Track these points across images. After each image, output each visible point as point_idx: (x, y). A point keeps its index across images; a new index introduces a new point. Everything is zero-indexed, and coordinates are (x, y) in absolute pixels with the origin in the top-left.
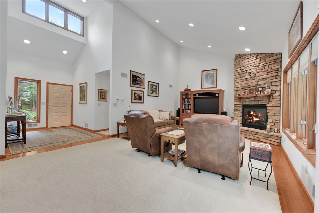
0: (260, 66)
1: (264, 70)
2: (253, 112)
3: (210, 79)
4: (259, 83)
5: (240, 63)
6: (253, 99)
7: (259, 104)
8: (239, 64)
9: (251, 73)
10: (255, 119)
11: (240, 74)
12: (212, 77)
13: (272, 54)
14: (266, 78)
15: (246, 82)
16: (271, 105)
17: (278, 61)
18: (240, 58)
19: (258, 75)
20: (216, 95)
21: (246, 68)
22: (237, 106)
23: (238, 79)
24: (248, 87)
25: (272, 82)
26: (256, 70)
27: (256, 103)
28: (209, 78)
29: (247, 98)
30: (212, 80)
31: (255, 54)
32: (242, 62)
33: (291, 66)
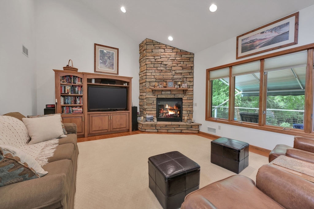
0: (176, 60)
1: (180, 65)
2: (168, 106)
3: (108, 60)
4: (175, 77)
5: (153, 50)
6: (169, 93)
7: (176, 97)
8: (152, 52)
9: (166, 65)
10: (171, 113)
11: (154, 64)
12: (111, 58)
13: (186, 53)
14: (181, 73)
15: (161, 74)
16: (186, 98)
17: (191, 60)
18: (154, 45)
19: (173, 68)
20: (124, 84)
21: (161, 58)
22: (150, 99)
23: (150, 69)
24: (164, 79)
25: (186, 78)
26: (172, 64)
27: (172, 96)
28: (106, 58)
29: (162, 91)
30: (111, 62)
31: (171, 47)
32: (157, 51)
33: (230, 66)
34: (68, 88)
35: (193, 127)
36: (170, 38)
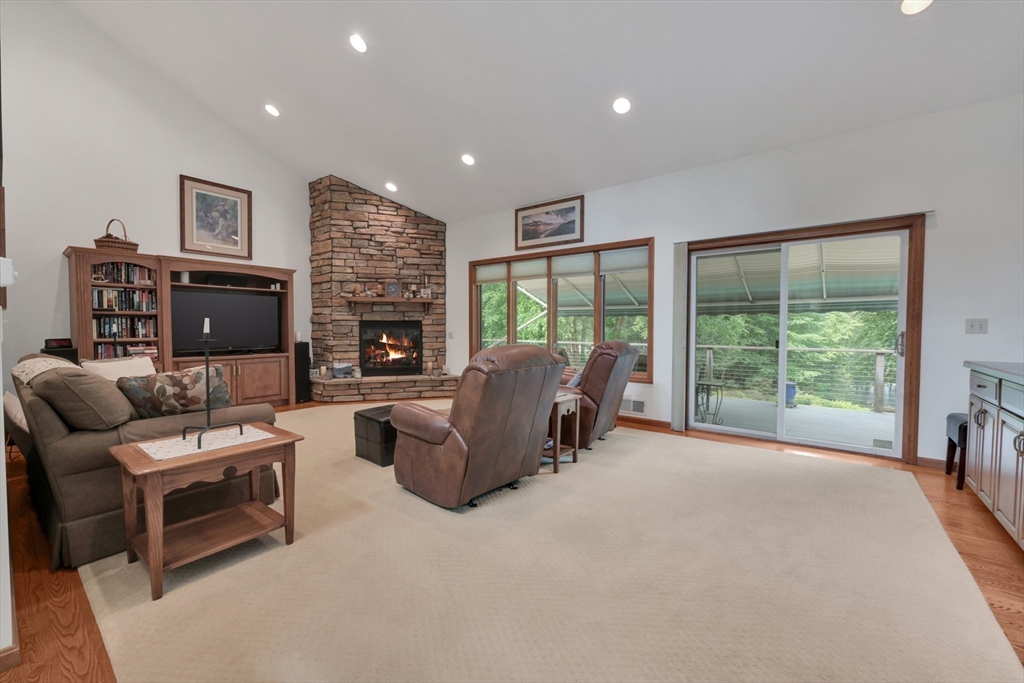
0: (405, 235)
1: (415, 246)
2: (388, 338)
3: (221, 221)
4: (405, 272)
5: (349, 206)
6: (391, 308)
7: (406, 319)
8: (347, 209)
9: (382, 243)
10: (394, 355)
11: (352, 239)
12: (228, 216)
13: (428, 220)
14: (418, 265)
15: (371, 263)
16: (430, 322)
17: (440, 236)
18: (350, 193)
19: (400, 253)
20: (273, 287)
21: (369, 226)
22: (343, 323)
23: (342, 250)
24: (377, 276)
25: (430, 276)
26: (397, 242)
27: (398, 318)
28: (215, 214)
29: (374, 304)
30: (228, 226)
31: (392, 202)
32: (359, 208)
33: (508, 261)
34: (110, 295)
35: (445, 383)
36: (391, 187)
